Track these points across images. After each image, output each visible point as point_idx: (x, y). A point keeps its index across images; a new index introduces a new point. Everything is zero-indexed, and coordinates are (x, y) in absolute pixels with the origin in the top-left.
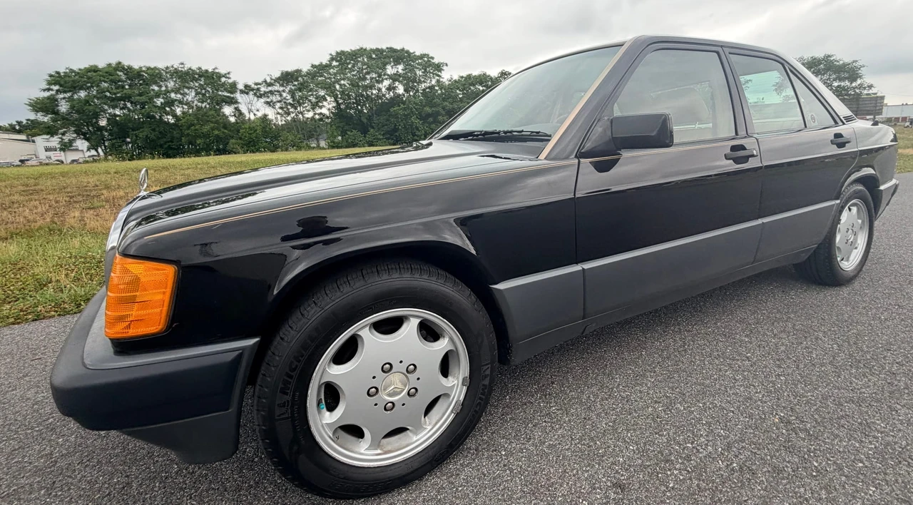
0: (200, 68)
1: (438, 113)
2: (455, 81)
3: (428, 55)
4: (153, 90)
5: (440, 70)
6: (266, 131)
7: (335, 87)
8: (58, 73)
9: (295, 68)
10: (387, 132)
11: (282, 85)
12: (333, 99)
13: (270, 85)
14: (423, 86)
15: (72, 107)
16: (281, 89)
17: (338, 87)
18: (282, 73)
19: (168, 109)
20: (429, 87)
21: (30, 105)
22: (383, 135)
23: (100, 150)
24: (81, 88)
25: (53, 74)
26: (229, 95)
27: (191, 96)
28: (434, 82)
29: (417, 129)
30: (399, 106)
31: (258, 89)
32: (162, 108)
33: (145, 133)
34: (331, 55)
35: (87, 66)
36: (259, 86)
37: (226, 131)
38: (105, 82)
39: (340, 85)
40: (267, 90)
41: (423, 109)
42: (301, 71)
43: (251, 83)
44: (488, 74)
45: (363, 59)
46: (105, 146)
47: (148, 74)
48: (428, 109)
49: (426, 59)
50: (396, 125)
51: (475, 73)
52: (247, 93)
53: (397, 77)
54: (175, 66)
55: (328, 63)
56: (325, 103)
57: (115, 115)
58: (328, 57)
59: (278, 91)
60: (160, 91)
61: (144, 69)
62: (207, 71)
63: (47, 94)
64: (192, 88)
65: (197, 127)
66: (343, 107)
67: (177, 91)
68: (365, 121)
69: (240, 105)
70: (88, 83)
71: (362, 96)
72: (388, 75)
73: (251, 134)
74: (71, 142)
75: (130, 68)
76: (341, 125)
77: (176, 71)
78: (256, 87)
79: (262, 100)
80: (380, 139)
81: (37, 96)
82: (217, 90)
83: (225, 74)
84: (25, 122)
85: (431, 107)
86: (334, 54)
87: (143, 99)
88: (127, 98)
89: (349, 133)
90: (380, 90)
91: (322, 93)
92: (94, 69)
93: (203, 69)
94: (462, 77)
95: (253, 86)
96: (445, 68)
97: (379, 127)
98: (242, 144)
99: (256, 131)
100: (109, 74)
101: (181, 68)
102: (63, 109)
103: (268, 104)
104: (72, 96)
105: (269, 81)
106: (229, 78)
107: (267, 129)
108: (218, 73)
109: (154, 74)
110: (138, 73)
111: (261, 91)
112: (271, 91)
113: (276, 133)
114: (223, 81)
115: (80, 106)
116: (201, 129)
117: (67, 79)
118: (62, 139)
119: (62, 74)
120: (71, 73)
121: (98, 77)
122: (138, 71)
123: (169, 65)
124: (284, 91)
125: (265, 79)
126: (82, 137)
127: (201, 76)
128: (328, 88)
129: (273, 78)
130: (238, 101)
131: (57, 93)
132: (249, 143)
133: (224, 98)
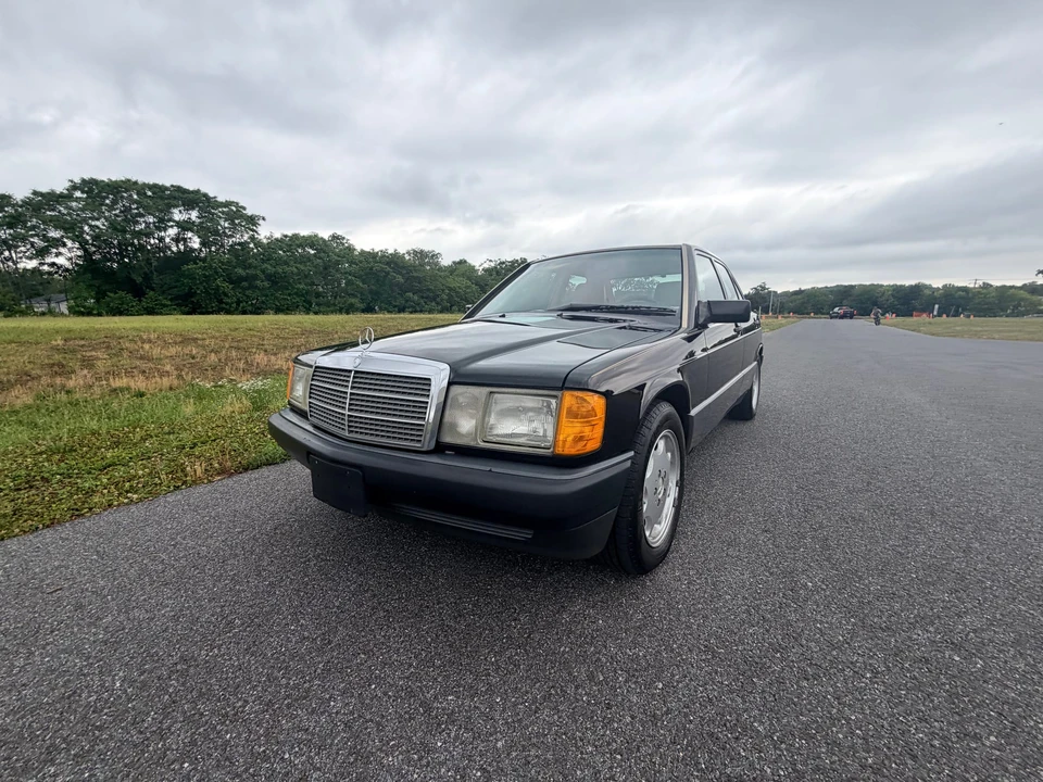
1: (255, 277)
2: (277, 240)
3: (237, 204)
5: (255, 224)
7: (82, 228)
10: (178, 297)
12: (77, 245)
14: (230, 241)
17: (86, 228)
20: (239, 244)
22: (171, 300)
28: (246, 237)
29: (226, 295)
30: (196, 264)
34: (72, 181)
39: (90, 226)
41: (233, 270)
44: (320, 235)
45: (131, 195)
48: (240, 271)
49: (234, 209)
50: (191, 289)
51: (304, 233)
53: (190, 226)
55: (65, 192)
56: (62, 250)
58: (68, 184)
66: (97, 257)
68: (139, 280)
71: (132, 244)
72: (174, 221)
76: (96, 283)
80: (167, 306)
85: (245, 269)
86: (78, 181)
89: (109, 294)
90: (161, 239)
91: (54, 234)
94: (286, 236)
96: (261, 222)
97: (164, 288)
128: (69, 229)
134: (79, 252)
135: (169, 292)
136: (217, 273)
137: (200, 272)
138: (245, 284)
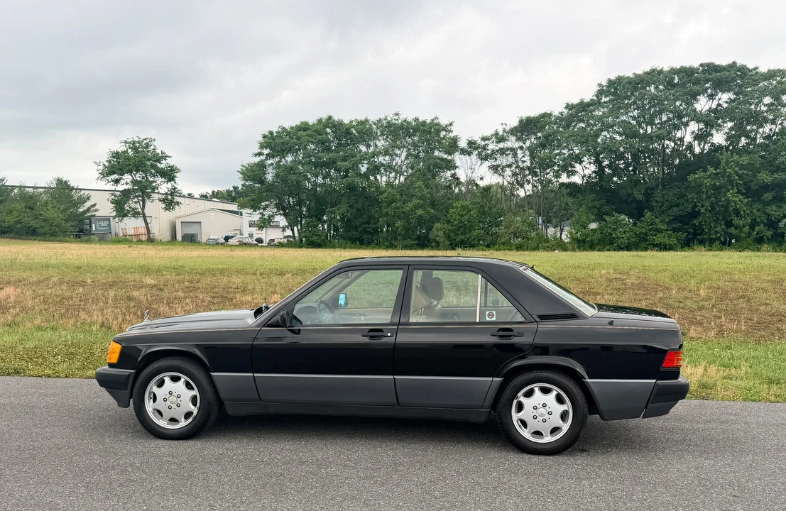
0: (416, 119)
4: (361, 151)
6: (484, 213)
8: (271, 133)
9: (542, 112)
10: (676, 219)
11: (518, 139)
12: (592, 160)
13: (501, 139)
14: (767, 129)
15: (277, 175)
16: (517, 145)
18: (521, 121)
19: (372, 178)
21: (241, 173)
23: (295, 229)
24: (289, 151)
25: (267, 134)
26: (445, 156)
27: (401, 158)
29: (737, 213)
30: (705, 171)
31: (484, 148)
32: (366, 176)
33: (341, 211)
34: (600, 85)
35: (298, 123)
36: (487, 142)
37: (432, 211)
38: (313, 143)
40: (497, 148)
41: (755, 176)
42: (550, 115)
43: (477, 138)
46: (301, 225)
47: (357, 132)
48: (765, 177)
50: (696, 206)
52: (470, 154)
54: (389, 119)
55: (594, 99)
56: (578, 167)
57: (315, 185)
58: (595, 89)
59: (512, 149)
60: (366, 153)
61: (354, 123)
62: (424, 122)
63: (257, 159)
64: (404, 147)
65: (398, 204)
66: (607, 173)
67: (386, 153)
69: (457, 171)
70: (296, 145)
73: (462, 216)
74: (270, 217)
75: (341, 124)
76: (597, 204)
77: (390, 125)
78: (483, 143)
79: (487, 164)
80: (660, 231)
81: (249, 162)
82: (433, 150)
83: (447, 126)
84: (240, 187)
86: (604, 83)
87: (347, 164)
88: (331, 164)
89: (606, 218)
91: (575, 151)
92: (304, 127)
93: (421, 119)
95: (479, 142)
97: (664, 208)
98: (449, 230)
99: (470, 211)
100: (318, 132)
101: (395, 120)
102: (269, 177)
103: (495, 169)
104: (280, 161)
105: (501, 134)
106: (451, 131)
107: (487, 209)
108: (438, 124)
109: (364, 131)
110: (347, 130)
111: (488, 150)
112: (502, 149)
113: (498, 216)
114: (442, 136)
115: (285, 174)
116: (403, 208)
117: (278, 140)
118: (263, 215)
119: (275, 134)
120: (283, 132)
121: (307, 137)
122: (347, 127)
123: (382, 117)
124: (521, 148)
125: (496, 131)
126: (281, 212)
127: (416, 129)
128: (584, 142)
129: (508, 128)
130: (457, 165)
131: (266, 159)
132: (458, 230)
133: (438, 161)
134: (593, 168)
135: (670, 212)
136: (731, 182)
137: (708, 182)
138: (768, 196)
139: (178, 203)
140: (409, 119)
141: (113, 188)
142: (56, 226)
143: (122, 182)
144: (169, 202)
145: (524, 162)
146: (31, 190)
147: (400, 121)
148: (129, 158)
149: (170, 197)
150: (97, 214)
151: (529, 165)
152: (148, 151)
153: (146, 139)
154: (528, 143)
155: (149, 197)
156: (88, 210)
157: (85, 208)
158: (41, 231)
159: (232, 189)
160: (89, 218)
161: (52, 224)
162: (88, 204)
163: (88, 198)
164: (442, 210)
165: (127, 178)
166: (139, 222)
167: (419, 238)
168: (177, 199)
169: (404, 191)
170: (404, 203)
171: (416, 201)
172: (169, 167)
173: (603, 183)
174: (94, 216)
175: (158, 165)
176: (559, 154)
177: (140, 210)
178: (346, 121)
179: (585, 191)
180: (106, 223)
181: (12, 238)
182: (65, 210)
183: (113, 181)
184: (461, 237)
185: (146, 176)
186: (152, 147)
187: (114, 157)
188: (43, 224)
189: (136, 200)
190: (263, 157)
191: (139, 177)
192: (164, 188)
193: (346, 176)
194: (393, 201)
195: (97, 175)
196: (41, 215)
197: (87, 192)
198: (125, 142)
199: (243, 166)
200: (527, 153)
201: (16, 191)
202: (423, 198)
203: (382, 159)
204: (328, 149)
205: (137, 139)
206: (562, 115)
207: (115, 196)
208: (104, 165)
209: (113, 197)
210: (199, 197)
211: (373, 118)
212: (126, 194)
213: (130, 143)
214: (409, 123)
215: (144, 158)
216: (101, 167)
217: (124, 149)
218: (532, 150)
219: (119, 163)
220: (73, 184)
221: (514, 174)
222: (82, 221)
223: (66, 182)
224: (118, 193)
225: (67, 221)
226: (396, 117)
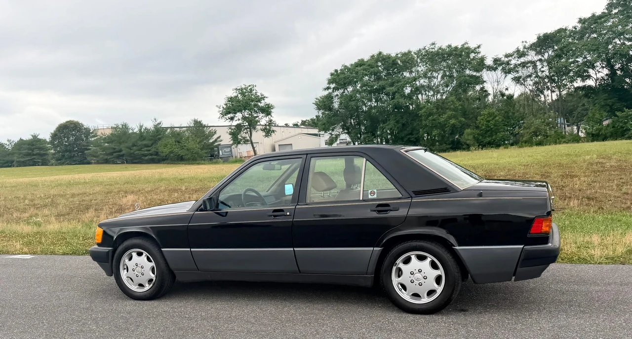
0: (449, 46)
4: (405, 77)
6: (508, 117)
8: (336, 71)
9: (557, 28)
11: (538, 53)
13: (521, 54)
15: (341, 103)
16: (536, 58)
18: (539, 38)
19: (414, 98)
21: (315, 104)
24: (350, 83)
25: (333, 72)
26: (474, 74)
27: (438, 79)
31: (508, 63)
32: (410, 96)
33: (390, 126)
35: (356, 61)
36: (510, 58)
37: (464, 119)
38: (367, 75)
40: (519, 62)
42: (566, 29)
43: (501, 55)
46: (360, 141)
47: (402, 62)
52: (495, 69)
54: (427, 48)
56: (591, 72)
57: (371, 108)
59: (532, 62)
60: (409, 78)
61: (399, 56)
62: (456, 48)
63: (326, 93)
64: (440, 70)
65: (435, 117)
67: (426, 76)
69: (485, 85)
70: (355, 78)
73: (489, 121)
75: (389, 57)
76: (609, 102)
77: (428, 53)
78: (506, 59)
79: (510, 76)
81: (321, 95)
82: (464, 69)
83: (475, 49)
87: (393, 89)
88: (381, 90)
89: (618, 113)
92: (361, 63)
93: (453, 46)
95: (503, 59)
98: (478, 134)
99: (496, 117)
100: (371, 66)
101: (432, 49)
102: (336, 105)
103: (517, 80)
104: (344, 92)
105: (522, 50)
106: (479, 53)
107: (510, 114)
108: (468, 48)
109: (407, 60)
110: (393, 61)
111: (511, 65)
112: (524, 63)
113: (521, 119)
114: (472, 57)
115: (347, 101)
116: (439, 119)
117: (342, 76)
118: (332, 135)
119: (339, 72)
120: (345, 69)
121: (362, 71)
122: (394, 59)
123: (422, 47)
124: (540, 60)
125: (518, 48)
126: (346, 131)
127: (450, 54)
128: (595, 50)
129: (527, 45)
130: (484, 80)
131: (333, 91)
132: (485, 133)
133: (467, 78)
134: (606, 71)
139: (273, 131)
140: (444, 47)
141: (229, 124)
142: (195, 153)
143: (236, 119)
144: (268, 131)
145: (543, 71)
146: (178, 129)
147: (436, 49)
148: (239, 101)
149: (268, 127)
150: (222, 143)
151: (548, 74)
152: (252, 95)
153: (250, 86)
154: (546, 56)
155: (255, 128)
156: (216, 141)
157: (214, 140)
158: (186, 157)
159: (315, 118)
160: (217, 146)
161: (193, 152)
162: (215, 137)
163: (215, 133)
164: (472, 118)
165: (239, 115)
166: (249, 147)
167: (453, 142)
168: (273, 128)
169: (441, 106)
170: (439, 115)
171: (449, 113)
172: (267, 105)
173: (614, 84)
174: (219, 145)
175: (259, 104)
176: (573, 62)
177: (248, 138)
178: (393, 55)
179: (599, 92)
180: (228, 150)
181: (168, 164)
182: (200, 142)
183: (229, 119)
184: (488, 139)
185: (252, 113)
186: (254, 92)
187: (229, 101)
188: (187, 152)
189: (246, 131)
190: (330, 91)
191: (246, 114)
192: (264, 120)
193: (393, 99)
194: (431, 114)
195: (219, 115)
196: (185, 146)
197: (214, 128)
198: (236, 89)
199: (317, 99)
200: (545, 64)
201: (169, 130)
202: (455, 110)
203: (423, 82)
204: (379, 79)
205: (243, 87)
206: (576, 29)
207: (232, 129)
208: (223, 107)
209: (230, 130)
210: (292, 126)
211: (414, 49)
212: (239, 127)
213: (239, 90)
214: (443, 50)
215: (249, 100)
216: (221, 109)
217: (235, 94)
218: (549, 62)
219: (233, 105)
220: (204, 123)
221: (535, 83)
222: (212, 149)
223: (200, 122)
224: (233, 127)
225: (202, 149)
226: (433, 47)
